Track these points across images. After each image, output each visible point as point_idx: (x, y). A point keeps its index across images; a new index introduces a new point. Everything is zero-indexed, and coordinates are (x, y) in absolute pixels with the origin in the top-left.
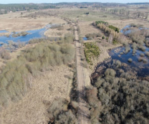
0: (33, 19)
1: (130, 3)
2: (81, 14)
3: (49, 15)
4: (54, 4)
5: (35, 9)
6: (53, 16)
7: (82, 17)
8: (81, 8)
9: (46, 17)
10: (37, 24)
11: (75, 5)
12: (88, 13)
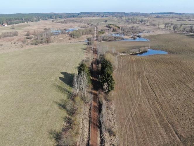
0: (65, 24)
1: (154, 13)
2: (101, 22)
3: (76, 22)
4: (76, 14)
5: (60, 18)
6: (79, 22)
7: (101, 23)
8: (102, 17)
9: (74, 23)
10: (70, 26)
11: (97, 15)
12: (107, 21)
